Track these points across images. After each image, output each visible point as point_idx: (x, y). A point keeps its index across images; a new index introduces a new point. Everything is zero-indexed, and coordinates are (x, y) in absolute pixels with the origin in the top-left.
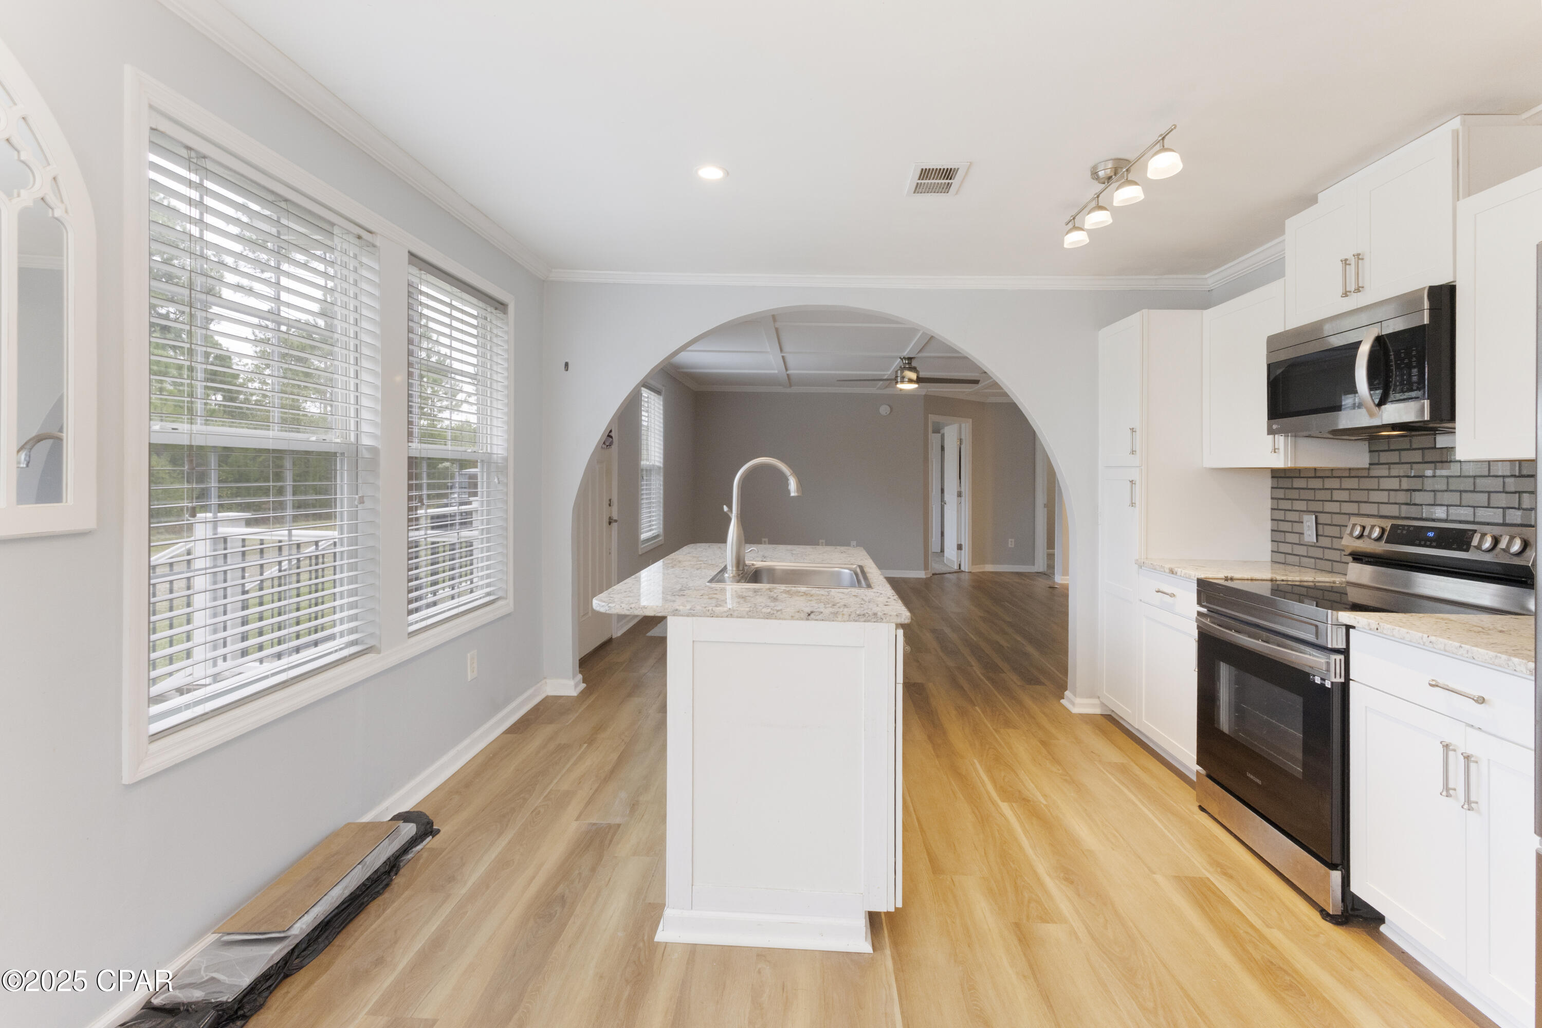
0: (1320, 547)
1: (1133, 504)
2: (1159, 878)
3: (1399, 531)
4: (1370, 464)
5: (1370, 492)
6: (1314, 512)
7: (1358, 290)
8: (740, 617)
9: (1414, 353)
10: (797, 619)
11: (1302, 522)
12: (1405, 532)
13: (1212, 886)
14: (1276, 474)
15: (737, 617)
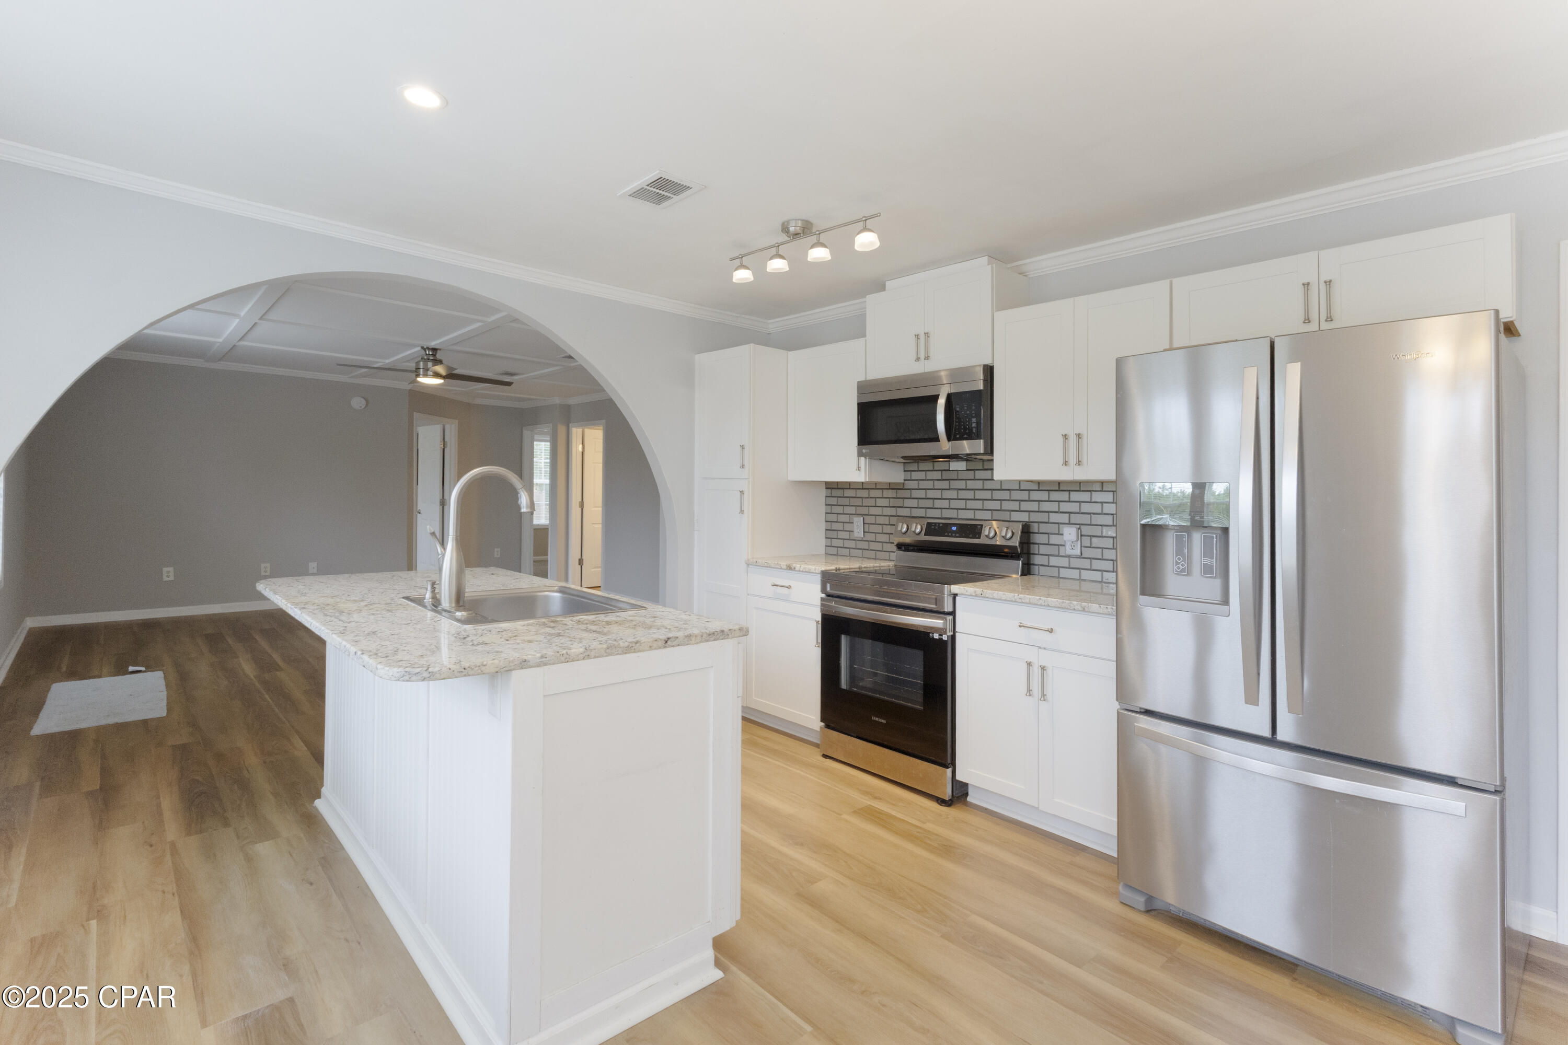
0: (866, 541)
1: (742, 512)
2: (845, 816)
3: (933, 527)
4: (905, 480)
5: (905, 500)
6: (862, 515)
7: (927, 358)
8: (598, 657)
9: (974, 408)
10: (656, 649)
11: (853, 523)
12: (937, 528)
13: (877, 810)
14: (832, 487)
15: (595, 657)
